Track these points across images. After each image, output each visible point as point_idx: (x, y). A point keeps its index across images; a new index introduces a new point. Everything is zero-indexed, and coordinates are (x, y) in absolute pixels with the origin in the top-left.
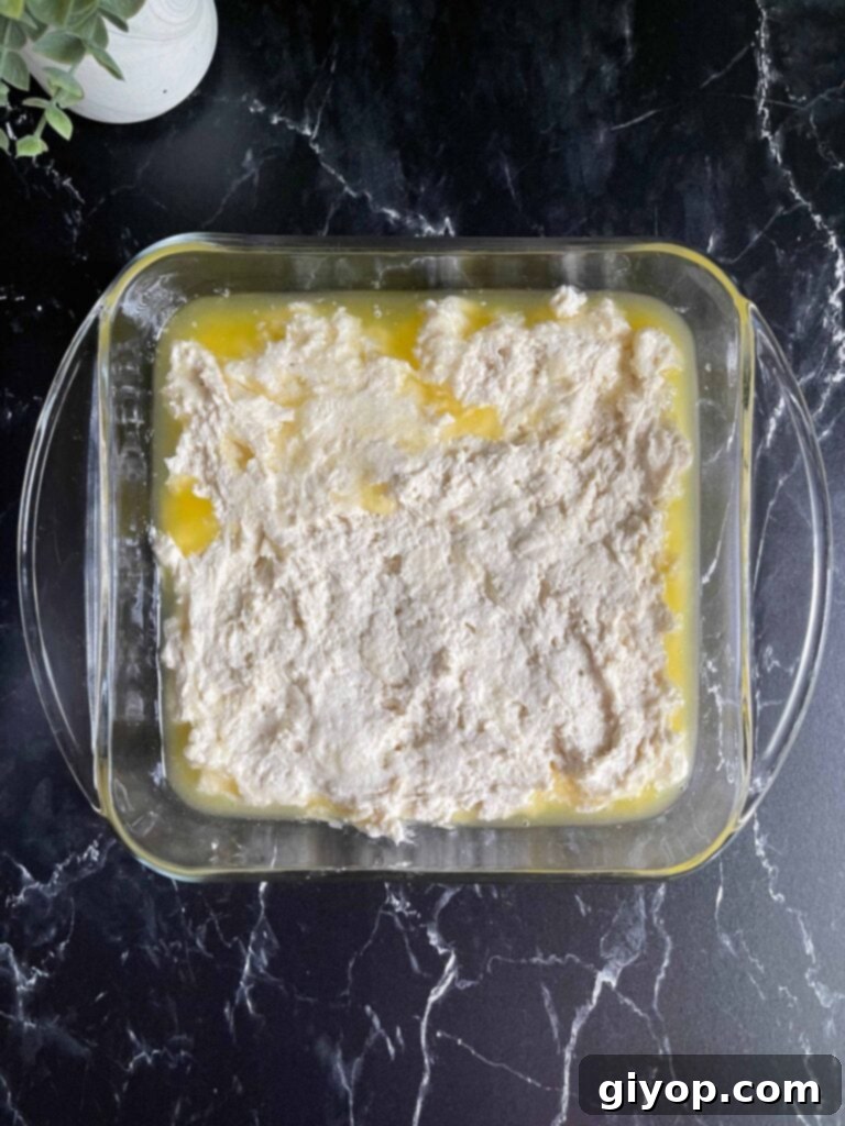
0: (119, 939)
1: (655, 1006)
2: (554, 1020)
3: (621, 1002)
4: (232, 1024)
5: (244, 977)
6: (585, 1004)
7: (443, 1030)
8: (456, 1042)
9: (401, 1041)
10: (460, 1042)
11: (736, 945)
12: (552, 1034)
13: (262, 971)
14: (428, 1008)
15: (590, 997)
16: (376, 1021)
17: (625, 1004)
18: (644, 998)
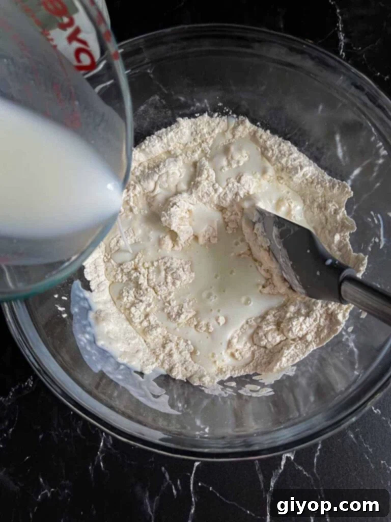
0: (39, 428)
1: (315, 471)
2: (261, 477)
3: (297, 468)
4: (92, 475)
5: (100, 450)
6: (277, 468)
7: (202, 482)
8: (209, 489)
9: (180, 488)
10: (211, 489)
11: (357, 437)
12: (260, 486)
13: (109, 446)
14: (195, 469)
15: (280, 465)
16: (167, 476)
17: (299, 469)
18: (308, 465)
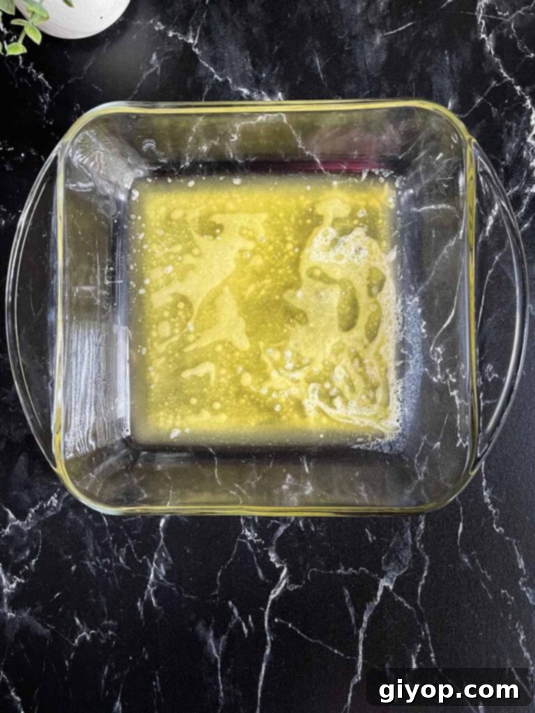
0: (70, 557)
1: (419, 602)
2: (351, 610)
3: (396, 600)
4: (142, 613)
5: (150, 582)
6: (372, 600)
7: (279, 617)
8: (287, 626)
9: (252, 625)
10: (290, 625)
11: (472, 561)
12: (351, 621)
13: (161, 578)
14: (270, 602)
15: (376, 596)
16: (235, 611)
17: (399, 601)
18: (411, 596)
